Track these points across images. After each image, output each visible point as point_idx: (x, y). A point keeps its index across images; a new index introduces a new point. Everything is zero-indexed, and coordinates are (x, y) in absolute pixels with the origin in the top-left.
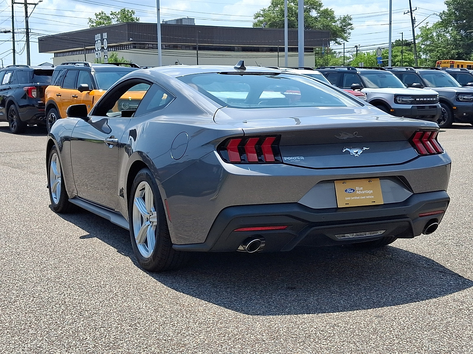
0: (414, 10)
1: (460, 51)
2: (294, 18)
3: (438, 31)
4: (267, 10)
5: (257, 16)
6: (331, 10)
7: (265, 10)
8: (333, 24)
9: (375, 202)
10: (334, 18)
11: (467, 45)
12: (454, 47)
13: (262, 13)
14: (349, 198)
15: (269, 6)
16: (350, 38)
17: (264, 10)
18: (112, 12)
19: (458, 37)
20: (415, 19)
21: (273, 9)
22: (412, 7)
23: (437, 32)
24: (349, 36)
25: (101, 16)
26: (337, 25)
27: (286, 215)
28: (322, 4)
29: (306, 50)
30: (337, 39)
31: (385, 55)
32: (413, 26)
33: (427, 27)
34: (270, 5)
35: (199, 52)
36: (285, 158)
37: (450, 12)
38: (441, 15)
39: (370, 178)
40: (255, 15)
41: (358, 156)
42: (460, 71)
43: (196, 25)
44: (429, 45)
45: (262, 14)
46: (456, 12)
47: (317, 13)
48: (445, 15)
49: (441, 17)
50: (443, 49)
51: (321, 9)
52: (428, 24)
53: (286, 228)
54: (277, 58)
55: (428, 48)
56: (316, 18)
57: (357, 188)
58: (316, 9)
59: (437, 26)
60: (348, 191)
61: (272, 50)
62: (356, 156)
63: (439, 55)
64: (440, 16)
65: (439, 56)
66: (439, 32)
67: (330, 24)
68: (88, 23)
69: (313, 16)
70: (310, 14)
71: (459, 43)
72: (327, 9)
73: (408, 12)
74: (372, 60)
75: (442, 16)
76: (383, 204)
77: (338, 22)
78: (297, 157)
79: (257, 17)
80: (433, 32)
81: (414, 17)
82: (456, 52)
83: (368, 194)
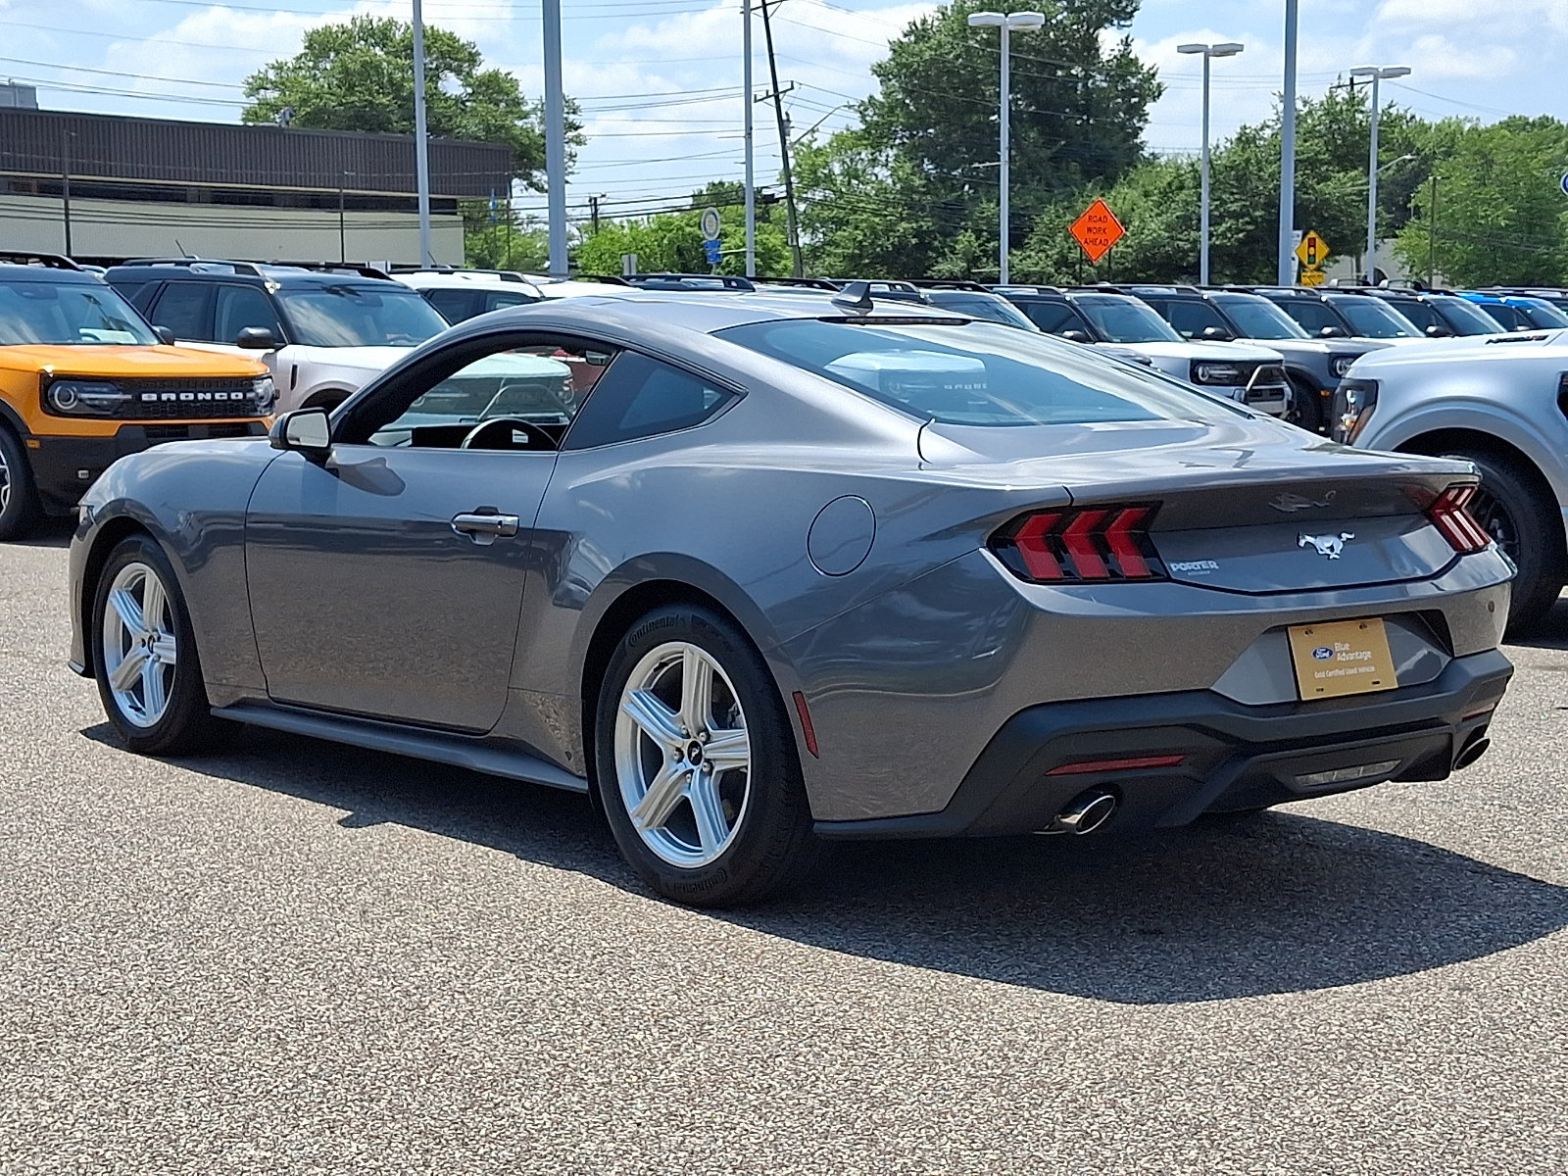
0: (785, 92)
1: (923, 223)
2: (388, 98)
3: (848, 160)
4: (290, 65)
5: (257, 85)
6: (509, 77)
7: (285, 68)
8: (516, 122)
9: (1378, 683)
10: (519, 104)
11: (943, 206)
12: (906, 212)
13: (272, 75)
14: (1322, 675)
15: (298, 55)
16: (572, 173)
17: (281, 68)
19: (917, 182)
20: (788, 120)
21: (311, 64)
22: (778, 80)
23: (844, 162)
24: (571, 163)
26: (529, 126)
27: (1186, 726)
28: (480, 54)
29: (436, 206)
30: (535, 173)
31: (688, 229)
32: (784, 142)
33: (815, 146)
34: (303, 51)
35: (72, 204)
36: (1174, 567)
37: (890, 100)
38: (862, 108)
39: (1363, 618)
40: (251, 80)
41: (1335, 556)
42: (1037, 294)
43: (40, 108)
44: (822, 203)
45: (274, 79)
46: (907, 101)
47: (463, 85)
48: (877, 111)
49: (863, 116)
50: (873, 219)
51: (474, 72)
52: (816, 135)
53: (1179, 761)
54: (340, 231)
55: (826, 213)
56: (459, 101)
57: (1338, 647)
58: (458, 72)
59: (843, 143)
60: (1320, 654)
61: (316, 203)
62: (1332, 558)
63: (860, 238)
64: (861, 112)
65: (861, 242)
66: (849, 163)
67: (508, 122)
69: (448, 95)
70: (439, 85)
71: (919, 201)
72: (496, 73)
73: (768, 96)
74: (647, 246)
75: (866, 113)
76: (1396, 686)
77: (534, 119)
78: (1200, 563)
79: (258, 89)
80: (832, 161)
81: (787, 114)
82: (912, 228)
83: (1361, 663)
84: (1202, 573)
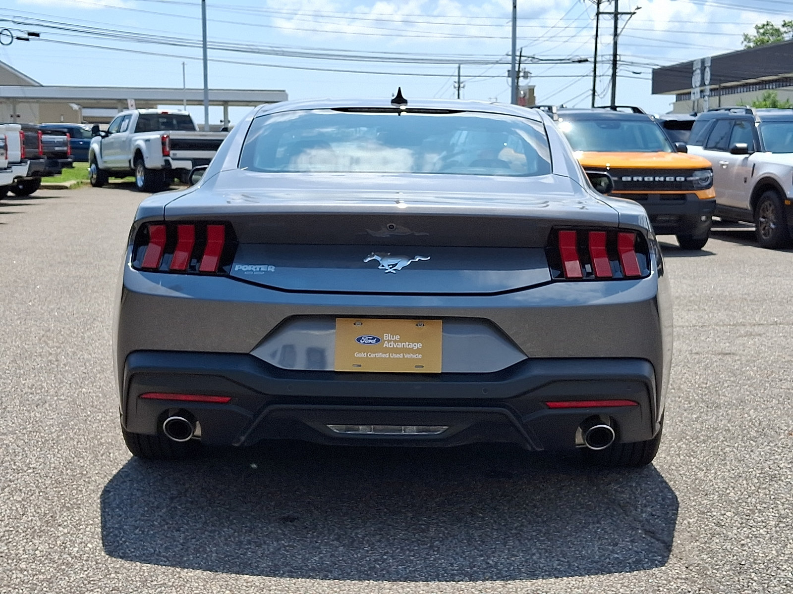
14: (364, 355)
18: (784, 21)
25: (766, 29)
36: (237, 266)
41: (394, 272)
53: (229, 401)
57: (386, 337)
60: (365, 339)
62: (390, 272)
68: (743, 42)
76: (440, 372)
78: (260, 266)
83: (411, 351)
84: (260, 273)
